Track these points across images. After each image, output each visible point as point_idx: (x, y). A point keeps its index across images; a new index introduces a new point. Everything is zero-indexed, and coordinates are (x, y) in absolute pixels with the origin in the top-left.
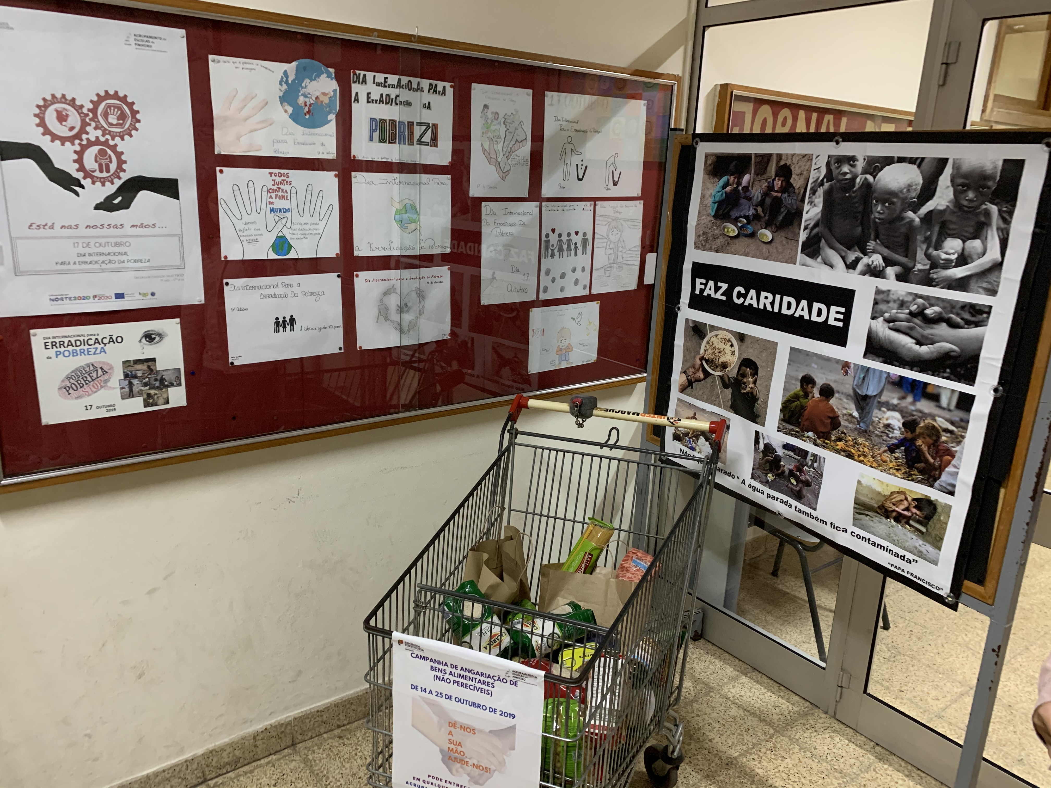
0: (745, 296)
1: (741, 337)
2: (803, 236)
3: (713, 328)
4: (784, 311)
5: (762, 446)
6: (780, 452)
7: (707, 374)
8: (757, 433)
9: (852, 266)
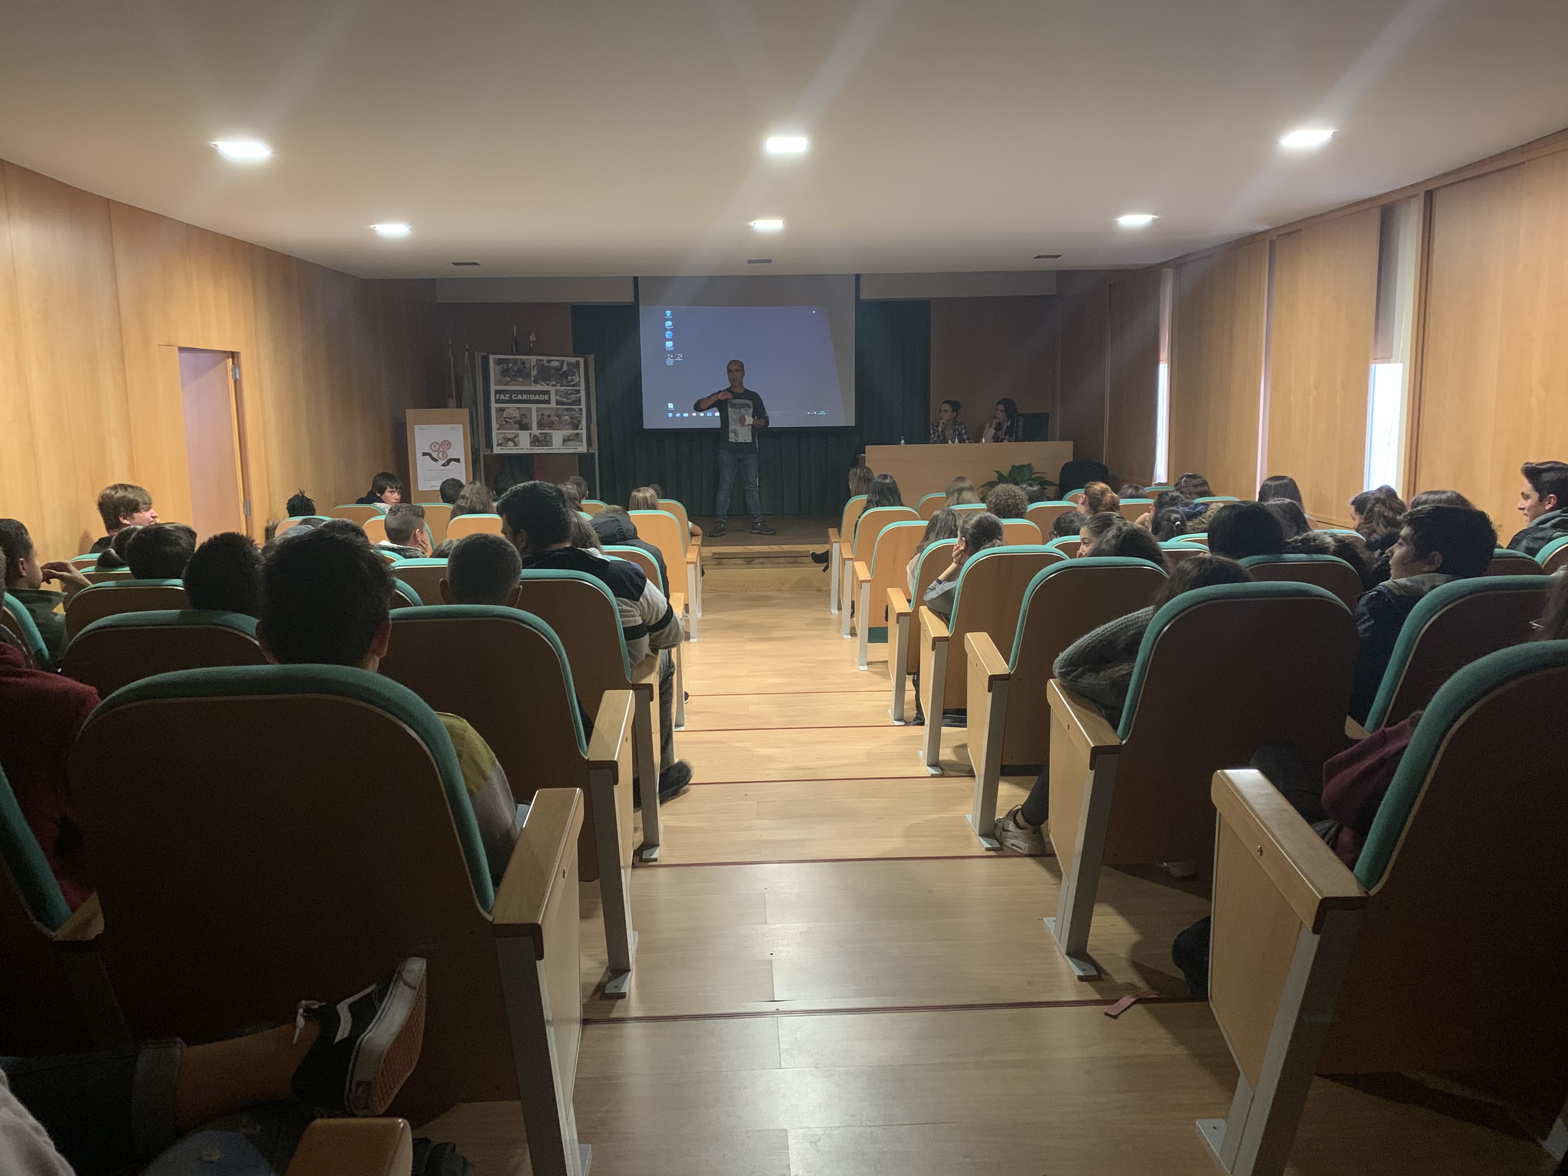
0: (517, 397)
1: (518, 408)
2: (533, 379)
3: (507, 408)
4: (531, 399)
5: (532, 436)
6: (539, 435)
7: (507, 422)
8: (530, 433)
9: (548, 385)
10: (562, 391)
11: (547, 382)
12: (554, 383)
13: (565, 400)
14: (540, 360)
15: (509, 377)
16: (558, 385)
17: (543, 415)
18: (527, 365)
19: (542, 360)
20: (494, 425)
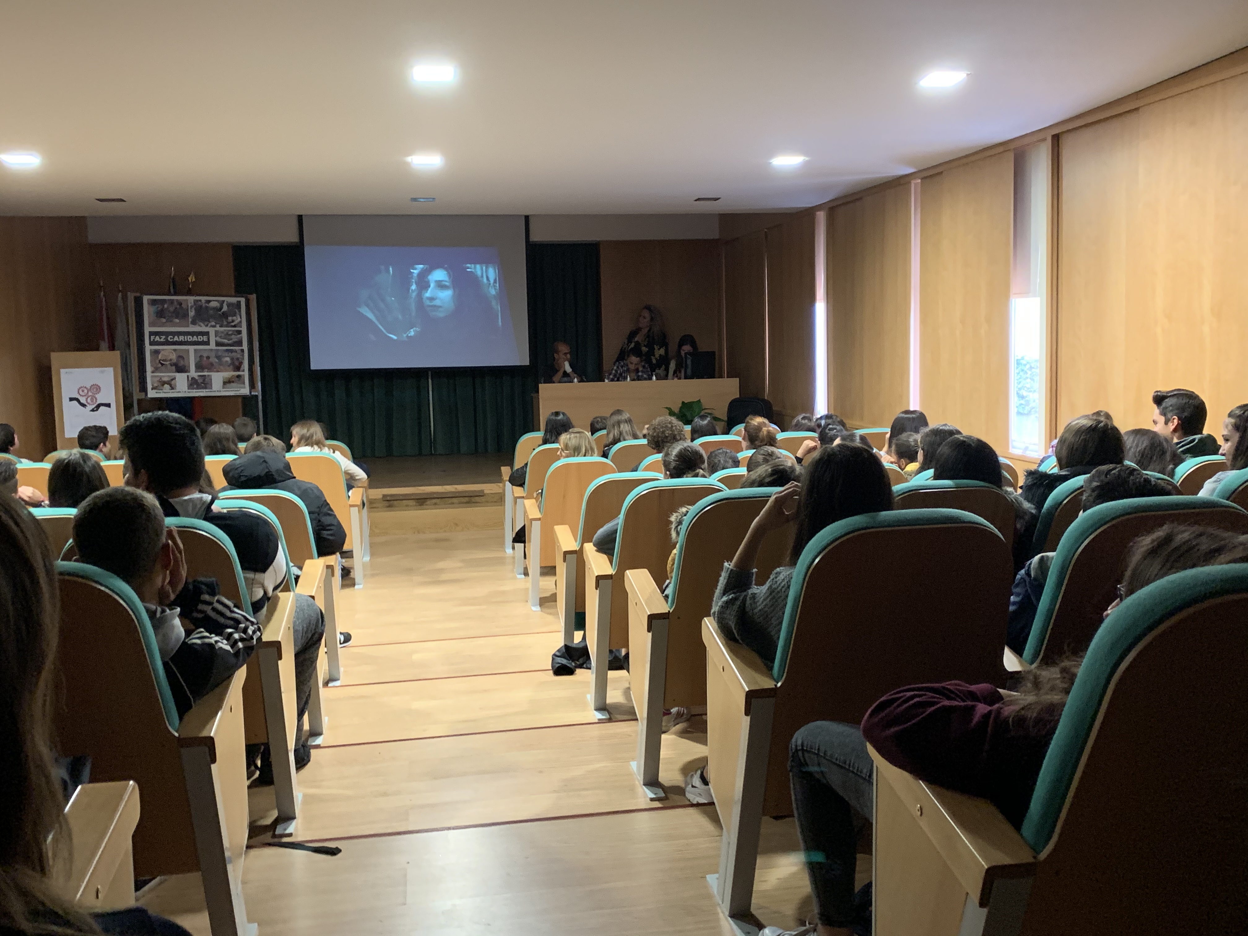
0: (173, 338)
1: (175, 350)
2: (190, 320)
3: (163, 350)
4: (189, 340)
5: (190, 379)
6: (197, 378)
7: (162, 364)
8: (188, 376)
9: (207, 326)
10: (222, 332)
11: (206, 324)
12: (213, 323)
13: (226, 341)
14: (197, 301)
15: (164, 318)
16: (218, 326)
17: (201, 357)
18: (184, 306)
19: (200, 301)
20: (149, 368)
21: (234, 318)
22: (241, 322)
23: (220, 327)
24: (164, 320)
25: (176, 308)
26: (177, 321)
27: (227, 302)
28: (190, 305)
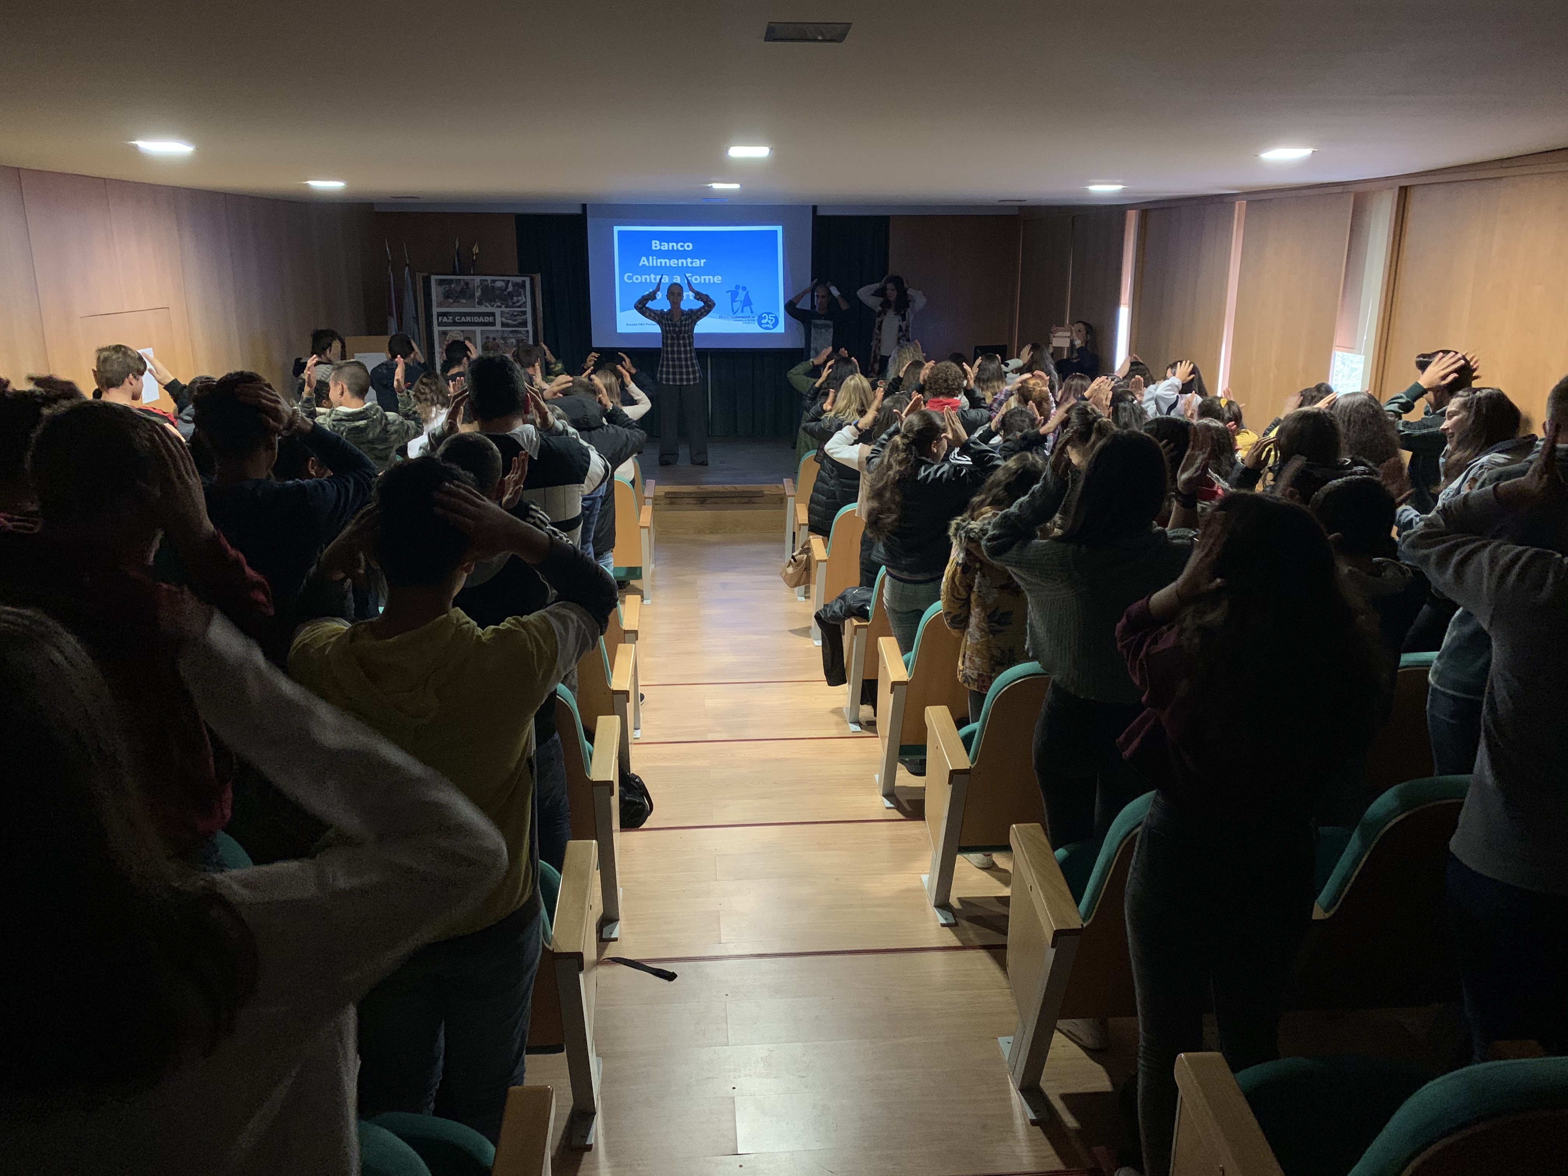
0: (461, 319)
2: (477, 300)
4: (475, 321)
9: (493, 306)
10: (508, 313)
11: (492, 304)
12: (499, 304)
13: (510, 322)
14: (484, 280)
15: (452, 298)
16: (503, 306)
17: (487, 338)
18: (471, 286)
19: (486, 280)
21: (520, 298)
22: (525, 302)
23: (506, 307)
24: (451, 301)
25: (463, 288)
26: (464, 301)
27: (512, 282)
28: (476, 284)
